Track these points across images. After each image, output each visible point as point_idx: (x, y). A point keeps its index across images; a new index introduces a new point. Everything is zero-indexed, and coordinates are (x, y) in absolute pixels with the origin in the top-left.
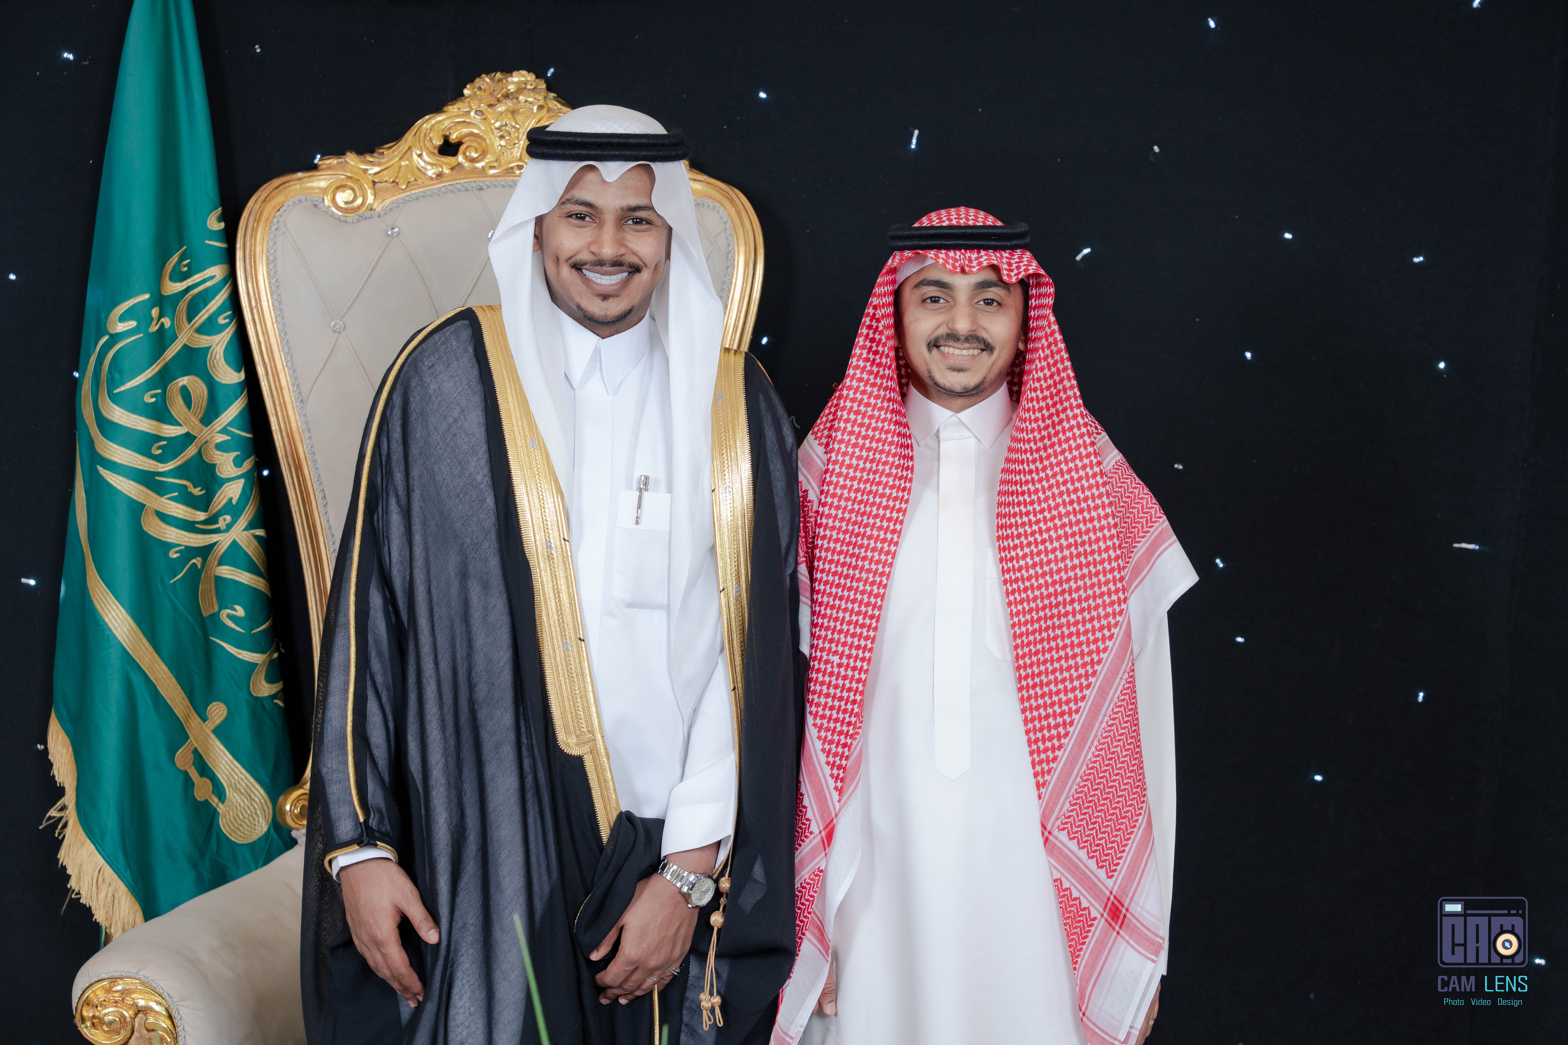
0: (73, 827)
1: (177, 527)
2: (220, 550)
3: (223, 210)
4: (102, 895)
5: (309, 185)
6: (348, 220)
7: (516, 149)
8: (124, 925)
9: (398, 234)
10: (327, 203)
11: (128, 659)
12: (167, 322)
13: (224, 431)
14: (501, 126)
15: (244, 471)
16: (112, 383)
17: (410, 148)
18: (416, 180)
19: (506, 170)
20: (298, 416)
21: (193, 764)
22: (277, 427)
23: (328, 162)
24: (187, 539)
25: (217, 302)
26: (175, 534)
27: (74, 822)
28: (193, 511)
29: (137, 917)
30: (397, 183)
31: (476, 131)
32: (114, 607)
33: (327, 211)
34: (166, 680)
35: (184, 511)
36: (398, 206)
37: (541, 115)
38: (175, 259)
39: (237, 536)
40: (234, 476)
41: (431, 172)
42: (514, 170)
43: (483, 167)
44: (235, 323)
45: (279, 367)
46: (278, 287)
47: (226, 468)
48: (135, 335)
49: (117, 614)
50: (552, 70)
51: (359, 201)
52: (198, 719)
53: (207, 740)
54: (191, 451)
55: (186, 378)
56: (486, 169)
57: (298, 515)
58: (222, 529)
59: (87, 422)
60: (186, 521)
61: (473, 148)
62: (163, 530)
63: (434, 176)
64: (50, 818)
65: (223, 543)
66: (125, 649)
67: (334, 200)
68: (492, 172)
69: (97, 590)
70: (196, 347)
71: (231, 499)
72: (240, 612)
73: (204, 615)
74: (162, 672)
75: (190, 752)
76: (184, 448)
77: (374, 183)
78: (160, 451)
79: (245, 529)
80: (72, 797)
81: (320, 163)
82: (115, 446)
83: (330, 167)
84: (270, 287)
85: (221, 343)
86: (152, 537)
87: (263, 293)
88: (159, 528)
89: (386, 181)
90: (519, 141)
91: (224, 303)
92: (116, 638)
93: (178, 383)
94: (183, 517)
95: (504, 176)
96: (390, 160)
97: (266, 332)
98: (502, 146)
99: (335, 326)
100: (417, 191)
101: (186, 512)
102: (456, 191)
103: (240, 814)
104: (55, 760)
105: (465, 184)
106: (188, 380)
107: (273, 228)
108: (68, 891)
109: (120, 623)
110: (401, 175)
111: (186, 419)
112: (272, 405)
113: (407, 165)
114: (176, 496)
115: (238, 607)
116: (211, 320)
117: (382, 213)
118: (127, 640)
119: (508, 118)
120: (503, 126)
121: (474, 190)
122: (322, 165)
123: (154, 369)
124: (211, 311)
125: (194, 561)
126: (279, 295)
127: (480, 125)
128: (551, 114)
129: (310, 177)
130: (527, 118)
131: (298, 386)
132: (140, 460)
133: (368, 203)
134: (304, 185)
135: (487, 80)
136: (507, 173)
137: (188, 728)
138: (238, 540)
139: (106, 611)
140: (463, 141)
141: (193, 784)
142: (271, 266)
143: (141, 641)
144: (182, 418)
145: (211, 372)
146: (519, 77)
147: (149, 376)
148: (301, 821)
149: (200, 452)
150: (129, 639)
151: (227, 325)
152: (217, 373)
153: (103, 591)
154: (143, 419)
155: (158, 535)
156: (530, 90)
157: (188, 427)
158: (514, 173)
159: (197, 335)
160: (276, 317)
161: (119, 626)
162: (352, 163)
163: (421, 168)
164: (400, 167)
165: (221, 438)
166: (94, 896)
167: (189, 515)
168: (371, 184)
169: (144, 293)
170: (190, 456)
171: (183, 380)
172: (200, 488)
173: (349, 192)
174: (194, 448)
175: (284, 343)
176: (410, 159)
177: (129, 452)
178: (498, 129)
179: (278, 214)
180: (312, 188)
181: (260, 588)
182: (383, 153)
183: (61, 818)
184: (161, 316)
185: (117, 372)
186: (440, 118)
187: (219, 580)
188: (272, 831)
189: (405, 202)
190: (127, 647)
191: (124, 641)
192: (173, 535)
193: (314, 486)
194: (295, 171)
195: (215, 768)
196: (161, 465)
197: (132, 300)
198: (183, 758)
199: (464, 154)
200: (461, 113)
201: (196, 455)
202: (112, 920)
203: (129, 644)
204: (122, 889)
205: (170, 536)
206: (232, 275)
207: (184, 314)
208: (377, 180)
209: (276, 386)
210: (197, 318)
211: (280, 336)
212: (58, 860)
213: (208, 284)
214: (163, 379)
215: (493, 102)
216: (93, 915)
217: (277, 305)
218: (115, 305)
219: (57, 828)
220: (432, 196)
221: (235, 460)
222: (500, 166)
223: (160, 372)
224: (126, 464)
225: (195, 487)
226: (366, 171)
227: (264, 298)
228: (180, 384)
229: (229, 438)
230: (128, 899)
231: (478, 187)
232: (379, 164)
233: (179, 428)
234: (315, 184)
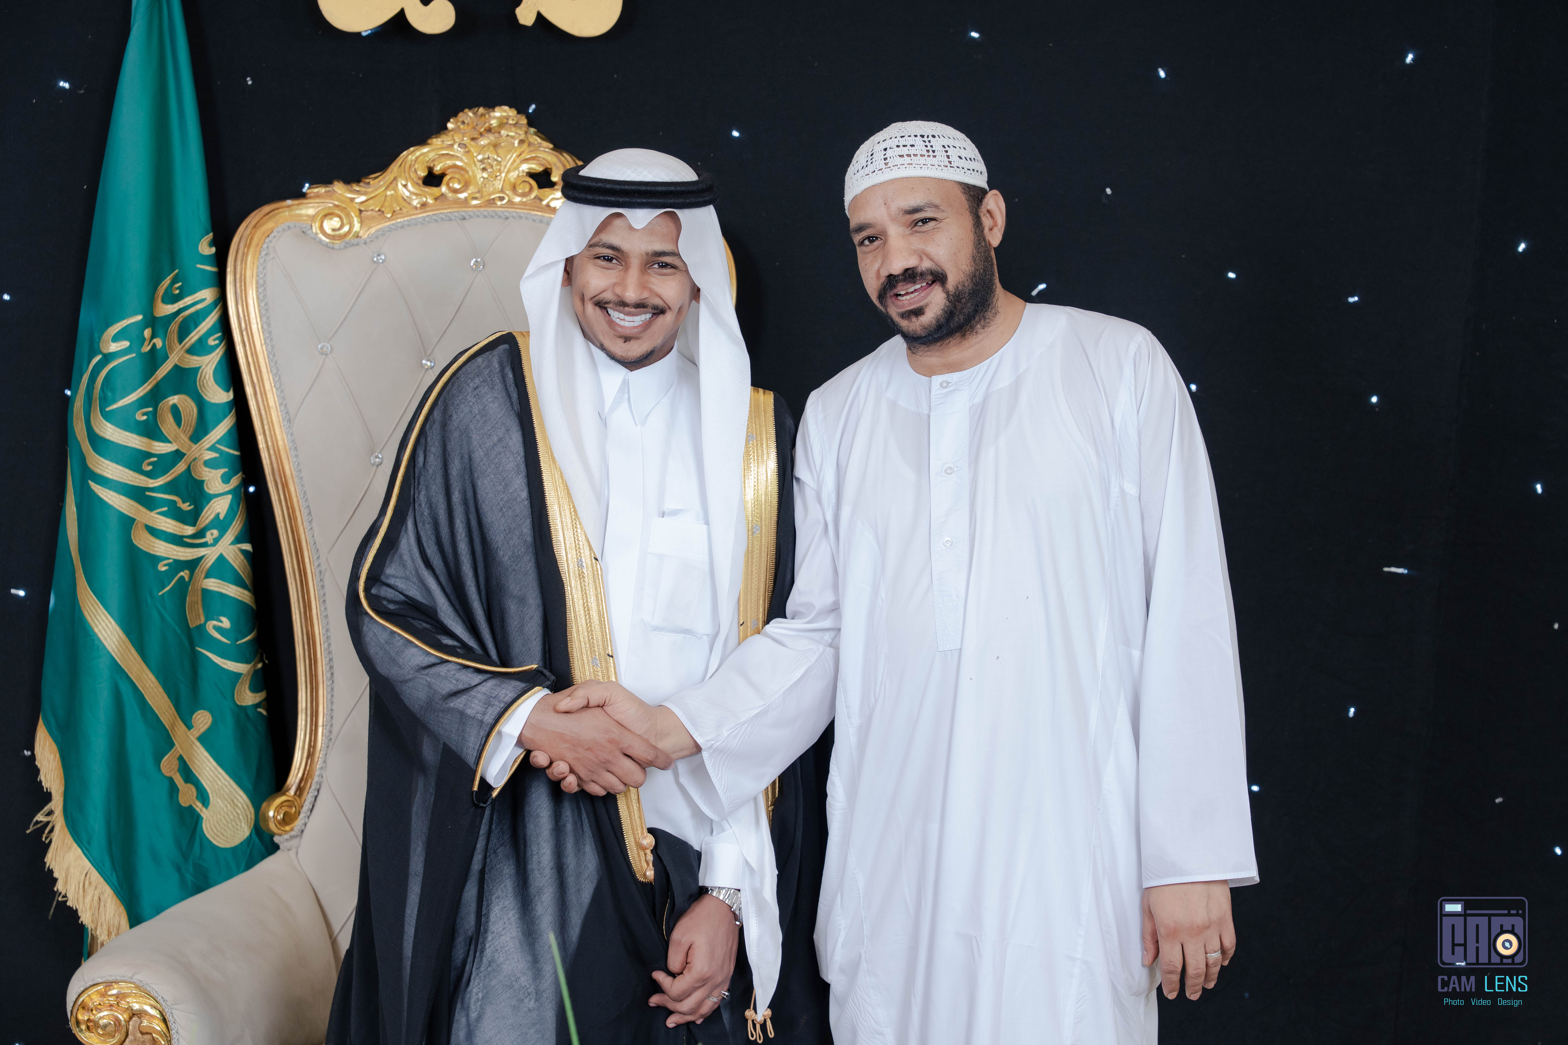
0: (60, 831)
1: (166, 541)
2: (207, 564)
3: (214, 235)
4: (88, 898)
5: (298, 212)
6: (335, 247)
7: (498, 182)
8: (109, 927)
9: (384, 261)
10: (315, 228)
11: (117, 669)
12: (158, 342)
13: (213, 448)
14: (484, 159)
15: (232, 487)
16: (105, 401)
17: (395, 179)
18: (401, 209)
19: (489, 200)
20: (285, 435)
21: (178, 771)
22: (264, 446)
23: (316, 190)
24: (175, 553)
25: (207, 323)
26: (163, 548)
27: (61, 827)
28: (181, 525)
29: (122, 919)
30: (383, 212)
31: (459, 163)
32: (104, 618)
33: (315, 238)
34: (153, 689)
35: (173, 525)
36: (384, 234)
37: (522, 149)
38: (167, 282)
39: (224, 550)
40: (221, 492)
41: (415, 202)
42: (496, 201)
43: (466, 198)
44: (224, 345)
45: (268, 386)
46: (267, 310)
47: (215, 484)
48: (126, 355)
49: (106, 625)
50: (533, 107)
51: (346, 228)
52: (184, 727)
53: (192, 748)
54: (181, 467)
55: (176, 397)
56: (469, 200)
57: (284, 530)
58: (209, 543)
59: (79, 438)
60: (174, 535)
61: (456, 180)
62: (152, 544)
63: (419, 206)
64: (37, 822)
65: (210, 557)
66: (113, 658)
67: (321, 227)
68: (475, 202)
69: (87, 600)
70: (187, 367)
71: (218, 515)
72: (226, 623)
73: (191, 626)
74: (149, 682)
75: (176, 758)
76: (174, 464)
77: (361, 211)
78: (150, 468)
79: (232, 543)
80: (59, 803)
81: (309, 191)
82: (107, 462)
83: (318, 196)
84: (260, 310)
85: (211, 364)
86: (141, 550)
87: (252, 316)
88: (148, 542)
89: (372, 210)
90: (501, 173)
91: (214, 325)
92: (105, 648)
93: (168, 401)
94: (171, 531)
95: (486, 206)
96: (376, 189)
97: (255, 354)
98: (484, 178)
99: (322, 349)
100: (402, 220)
101: (175, 526)
102: (440, 220)
103: (223, 820)
104: (42, 765)
105: (449, 214)
106: (179, 399)
107: (263, 253)
108: (54, 894)
109: (109, 633)
110: (386, 204)
111: (176, 436)
112: (259, 424)
113: (392, 195)
114: (165, 511)
115: (224, 619)
116: (202, 341)
117: (368, 240)
118: (116, 650)
119: (490, 152)
120: (485, 159)
121: (457, 219)
122: (310, 193)
123: (145, 388)
124: (202, 332)
125: (182, 574)
126: (268, 318)
127: (464, 158)
128: (532, 149)
129: (298, 204)
130: (510, 151)
131: (285, 405)
132: (131, 476)
133: (354, 230)
134: (292, 213)
135: (471, 114)
136: (488, 204)
137: (174, 735)
138: (225, 554)
139: (96, 621)
140: (447, 172)
141: (178, 790)
142: (261, 290)
143: (130, 651)
144: (172, 435)
145: (200, 391)
146: (501, 112)
147: (141, 394)
148: (284, 827)
149: (189, 469)
150: (118, 649)
151: (217, 346)
152: (206, 392)
153: (93, 603)
154: (135, 436)
155: (147, 548)
156: (511, 124)
157: (178, 445)
158: (496, 204)
159: (187, 356)
160: (265, 339)
161: (109, 636)
162: (340, 192)
163: (405, 198)
164: (386, 196)
165: (210, 455)
166: (81, 899)
167: (178, 529)
168: (358, 212)
169: (137, 314)
170: (180, 472)
171: (173, 399)
172: (188, 504)
173: (337, 219)
174: (183, 465)
175: (272, 365)
176: (396, 189)
177: (120, 468)
178: (481, 161)
179: (267, 240)
180: (301, 216)
181: (245, 601)
182: (369, 183)
183: (48, 823)
184: (153, 336)
185: (110, 390)
186: (425, 150)
187: (205, 592)
188: (254, 836)
189: (390, 229)
190: (116, 658)
191: (114, 651)
192: (162, 549)
193: (300, 502)
194: (284, 198)
195: (199, 774)
196: (151, 481)
197: (125, 321)
198: (169, 766)
199: (448, 185)
200: (445, 146)
201: (185, 471)
202: (97, 922)
203: (119, 654)
204: (108, 892)
205: (159, 550)
206: (222, 299)
207: (176, 335)
208: (362, 209)
209: (264, 406)
210: (187, 339)
211: (268, 357)
212: (45, 863)
213: (199, 307)
214: (154, 398)
215: (476, 136)
216: (79, 918)
217: (265, 327)
218: (108, 325)
219: (44, 832)
220: (416, 224)
221: (222, 477)
222: (482, 197)
223: (151, 390)
224: (118, 479)
225: (184, 502)
226: (352, 200)
227: (253, 321)
228: (171, 403)
229: (216, 455)
230: (114, 902)
231: (461, 217)
232: (365, 194)
233: (169, 445)
234: (303, 212)
